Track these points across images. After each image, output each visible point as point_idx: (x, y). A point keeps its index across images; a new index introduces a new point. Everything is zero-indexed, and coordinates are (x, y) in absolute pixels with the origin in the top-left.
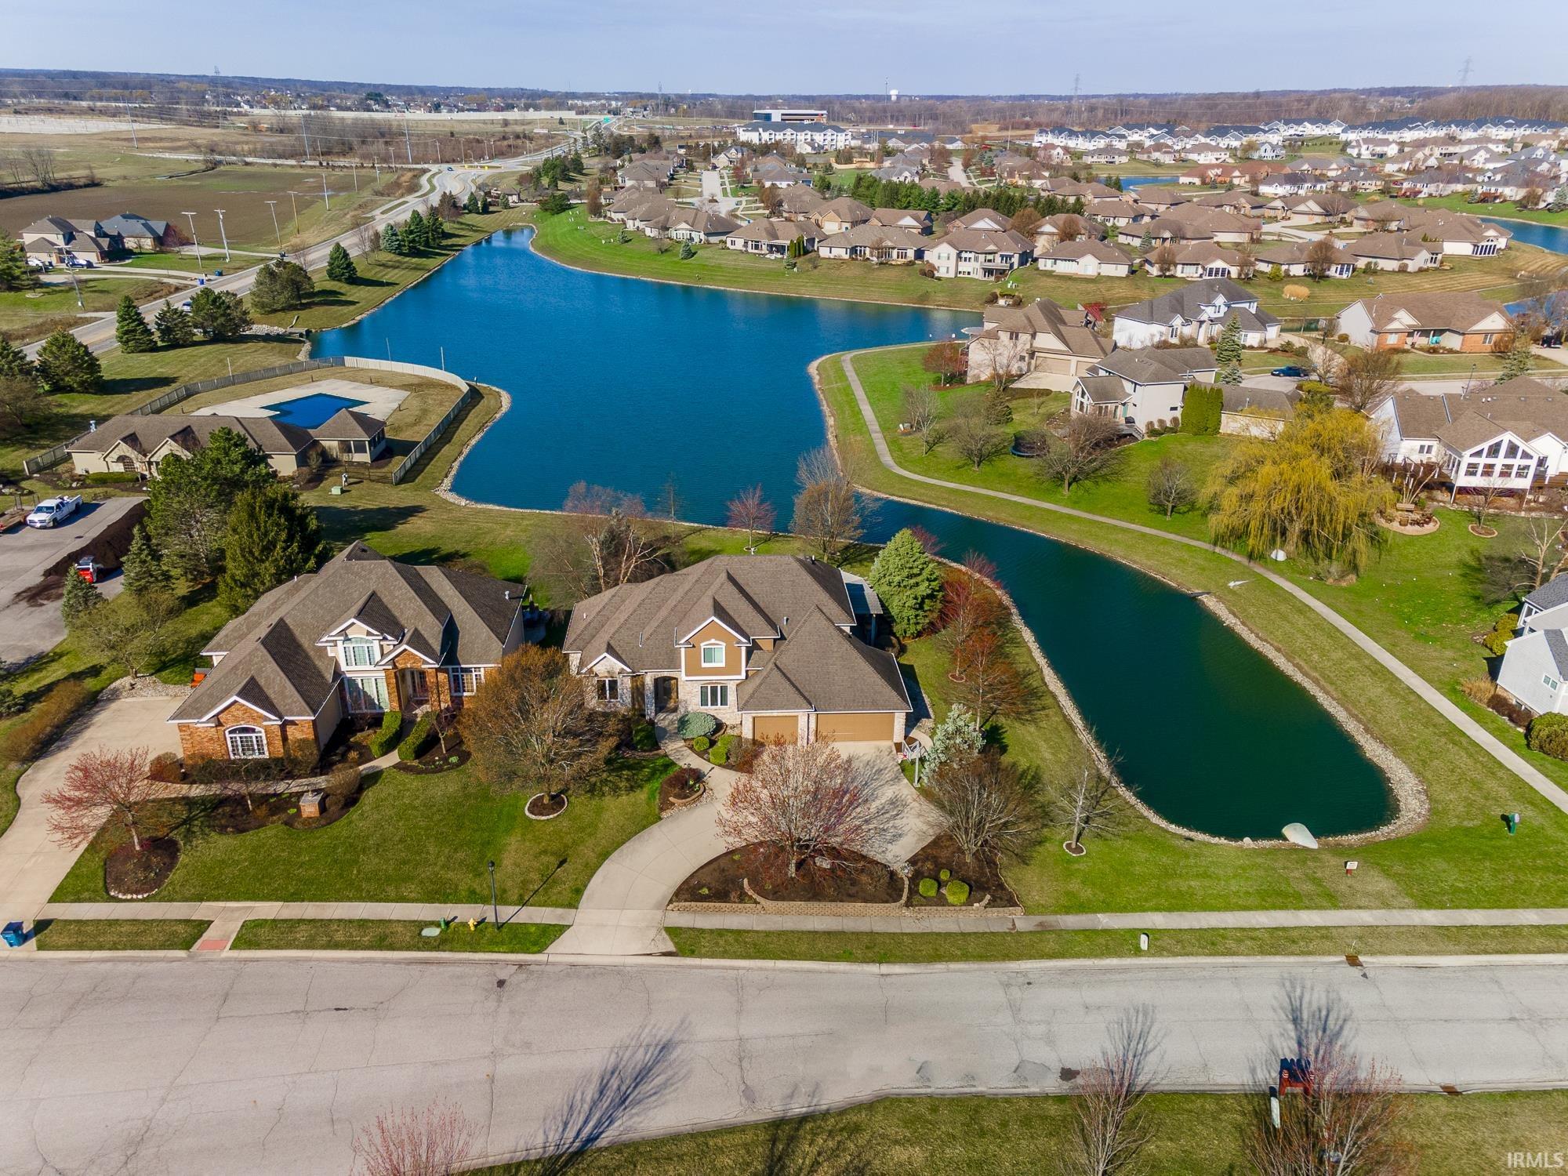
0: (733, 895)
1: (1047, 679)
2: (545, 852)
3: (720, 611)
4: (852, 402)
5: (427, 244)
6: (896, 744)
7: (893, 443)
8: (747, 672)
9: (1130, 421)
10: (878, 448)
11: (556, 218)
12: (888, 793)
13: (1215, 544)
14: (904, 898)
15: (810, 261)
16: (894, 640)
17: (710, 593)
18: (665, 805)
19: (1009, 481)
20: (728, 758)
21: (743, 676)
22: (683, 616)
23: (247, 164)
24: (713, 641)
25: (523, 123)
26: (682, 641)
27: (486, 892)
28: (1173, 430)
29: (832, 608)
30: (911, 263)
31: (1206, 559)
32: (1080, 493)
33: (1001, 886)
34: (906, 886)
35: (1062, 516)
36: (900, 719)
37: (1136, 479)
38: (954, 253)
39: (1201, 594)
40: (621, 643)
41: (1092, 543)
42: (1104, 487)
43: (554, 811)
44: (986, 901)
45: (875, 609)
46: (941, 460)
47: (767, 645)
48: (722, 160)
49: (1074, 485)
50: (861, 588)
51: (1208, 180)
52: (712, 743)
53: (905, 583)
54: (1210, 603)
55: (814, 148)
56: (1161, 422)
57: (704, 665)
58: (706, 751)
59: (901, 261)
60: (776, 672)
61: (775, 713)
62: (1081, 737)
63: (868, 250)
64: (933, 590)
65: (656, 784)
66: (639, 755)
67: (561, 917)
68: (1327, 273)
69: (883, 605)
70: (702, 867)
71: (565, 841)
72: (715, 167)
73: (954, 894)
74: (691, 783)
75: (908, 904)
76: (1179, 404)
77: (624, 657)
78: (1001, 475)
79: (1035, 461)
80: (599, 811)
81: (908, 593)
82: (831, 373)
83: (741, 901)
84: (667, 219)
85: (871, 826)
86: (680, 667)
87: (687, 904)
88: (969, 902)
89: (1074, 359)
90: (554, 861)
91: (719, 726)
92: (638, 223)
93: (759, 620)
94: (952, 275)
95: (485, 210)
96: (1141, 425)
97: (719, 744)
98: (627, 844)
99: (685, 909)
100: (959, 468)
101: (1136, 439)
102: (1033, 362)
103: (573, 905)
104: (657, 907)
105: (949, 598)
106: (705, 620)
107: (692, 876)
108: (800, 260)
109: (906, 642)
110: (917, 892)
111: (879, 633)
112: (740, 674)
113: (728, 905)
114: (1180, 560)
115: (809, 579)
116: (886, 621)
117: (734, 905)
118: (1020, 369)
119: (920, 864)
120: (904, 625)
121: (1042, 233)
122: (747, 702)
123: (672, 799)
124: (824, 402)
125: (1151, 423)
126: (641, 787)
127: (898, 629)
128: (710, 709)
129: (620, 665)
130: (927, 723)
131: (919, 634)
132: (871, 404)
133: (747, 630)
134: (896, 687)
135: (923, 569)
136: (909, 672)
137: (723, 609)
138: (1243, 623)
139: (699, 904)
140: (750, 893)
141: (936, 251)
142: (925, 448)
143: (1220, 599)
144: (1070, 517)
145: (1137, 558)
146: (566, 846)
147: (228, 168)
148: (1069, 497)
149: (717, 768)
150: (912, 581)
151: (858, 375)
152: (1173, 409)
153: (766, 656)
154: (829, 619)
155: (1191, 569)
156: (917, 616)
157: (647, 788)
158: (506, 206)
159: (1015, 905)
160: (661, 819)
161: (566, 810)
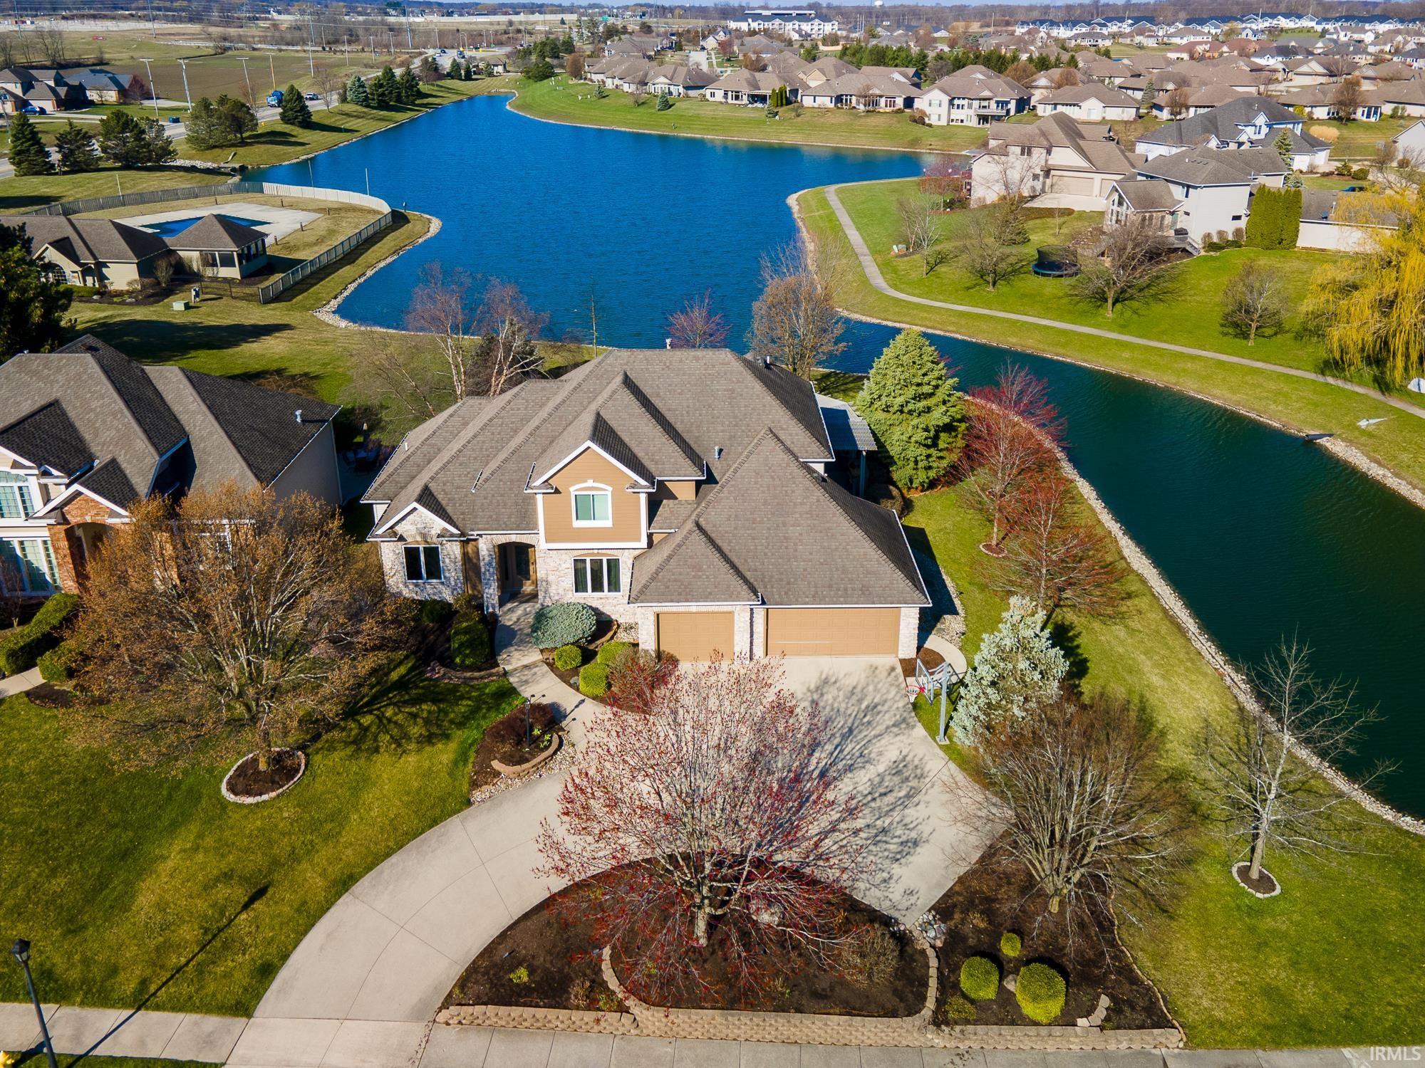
0: (577, 990)
1: (1126, 552)
2: (227, 876)
3: (604, 434)
4: (837, 229)
5: (399, 100)
6: (902, 661)
7: (886, 267)
8: (650, 536)
9: (1181, 233)
10: (867, 270)
11: (539, 84)
12: (889, 750)
13: (1323, 373)
14: (930, 1004)
15: (793, 110)
16: (895, 492)
17: (593, 407)
18: (484, 776)
19: (1032, 301)
20: (609, 686)
21: (643, 543)
22: (547, 442)
23: (254, 49)
24: (590, 483)
25: (527, 23)
26: (538, 483)
27: (74, 974)
28: (1236, 244)
29: (796, 434)
30: (899, 111)
31: (1315, 391)
32: (1128, 314)
33: (1126, 973)
34: (933, 972)
35: (1108, 342)
36: (909, 619)
37: (1198, 298)
38: (945, 99)
39: (1321, 436)
40: (448, 487)
41: (1154, 374)
42: (1158, 308)
43: (275, 784)
44: (1100, 1013)
45: (865, 443)
46: (945, 281)
47: (684, 491)
48: (711, 43)
49: (1119, 306)
50: (844, 414)
51: (1196, 55)
52: (588, 656)
53: (911, 407)
54: (1337, 447)
55: (801, 35)
56: (1221, 233)
57: (578, 524)
58: (575, 671)
59: (888, 109)
60: (697, 538)
61: (693, 607)
62: (1198, 646)
63: (854, 99)
64: (953, 419)
65: (471, 734)
66: (455, 678)
67: (209, 1041)
68: (1353, 116)
69: (877, 439)
70: (526, 916)
71: (276, 851)
72: (703, 48)
73: (1035, 998)
74: (536, 732)
75: (939, 1020)
76: (1243, 211)
77: (449, 510)
78: (1024, 296)
79: (1066, 281)
80: (361, 783)
81: (915, 422)
82: (812, 203)
83: (592, 1005)
84: (646, 75)
85: (860, 823)
86: (535, 527)
87: (479, 1009)
88: (1067, 1019)
89: (1098, 177)
90: (241, 894)
91: (604, 625)
92: (617, 81)
93: (672, 449)
94: (944, 122)
95: (468, 77)
96: (1196, 237)
97: (599, 658)
98: (394, 859)
99: (475, 1023)
100: (968, 288)
101: (1190, 254)
102: (1048, 181)
103: (243, 1008)
104: (417, 1014)
105: (975, 432)
106: (577, 447)
107: (503, 936)
108: (781, 110)
109: (914, 495)
110: (956, 986)
111: (871, 481)
112: (639, 540)
113: (563, 1013)
114: (1279, 393)
115: (757, 387)
116: (880, 461)
117: (576, 1015)
118: (1033, 188)
119: (957, 916)
120: (909, 470)
121: (1037, 87)
122: (646, 587)
123: (496, 764)
124: (804, 230)
125: (1209, 235)
126: (446, 737)
127: (899, 475)
128: (591, 598)
129: (438, 524)
130: (952, 624)
131: (932, 484)
132: (858, 229)
133: (651, 467)
134: (900, 561)
135: (937, 387)
136: (919, 539)
137: (612, 432)
138: (1396, 475)
139: (503, 1010)
140: (613, 984)
141: (927, 98)
142: (925, 269)
143: (1350, 442)
144: (1119, 343)
145: (1217, 392)
146: (275, 863)
147: (236, 53)
148: (1114, 321)
149: (588, 701)
150: (921, 405)
151: (843, 203)
152: (1237, 218)
153: (684, 511)
154: (788, 450)
155: (1296, 405)
156: (928, 456)
157: (459, 735)
158: (491, 75)
159: (1162, 1023)
160: (469, 803)
161: (297, 785)
